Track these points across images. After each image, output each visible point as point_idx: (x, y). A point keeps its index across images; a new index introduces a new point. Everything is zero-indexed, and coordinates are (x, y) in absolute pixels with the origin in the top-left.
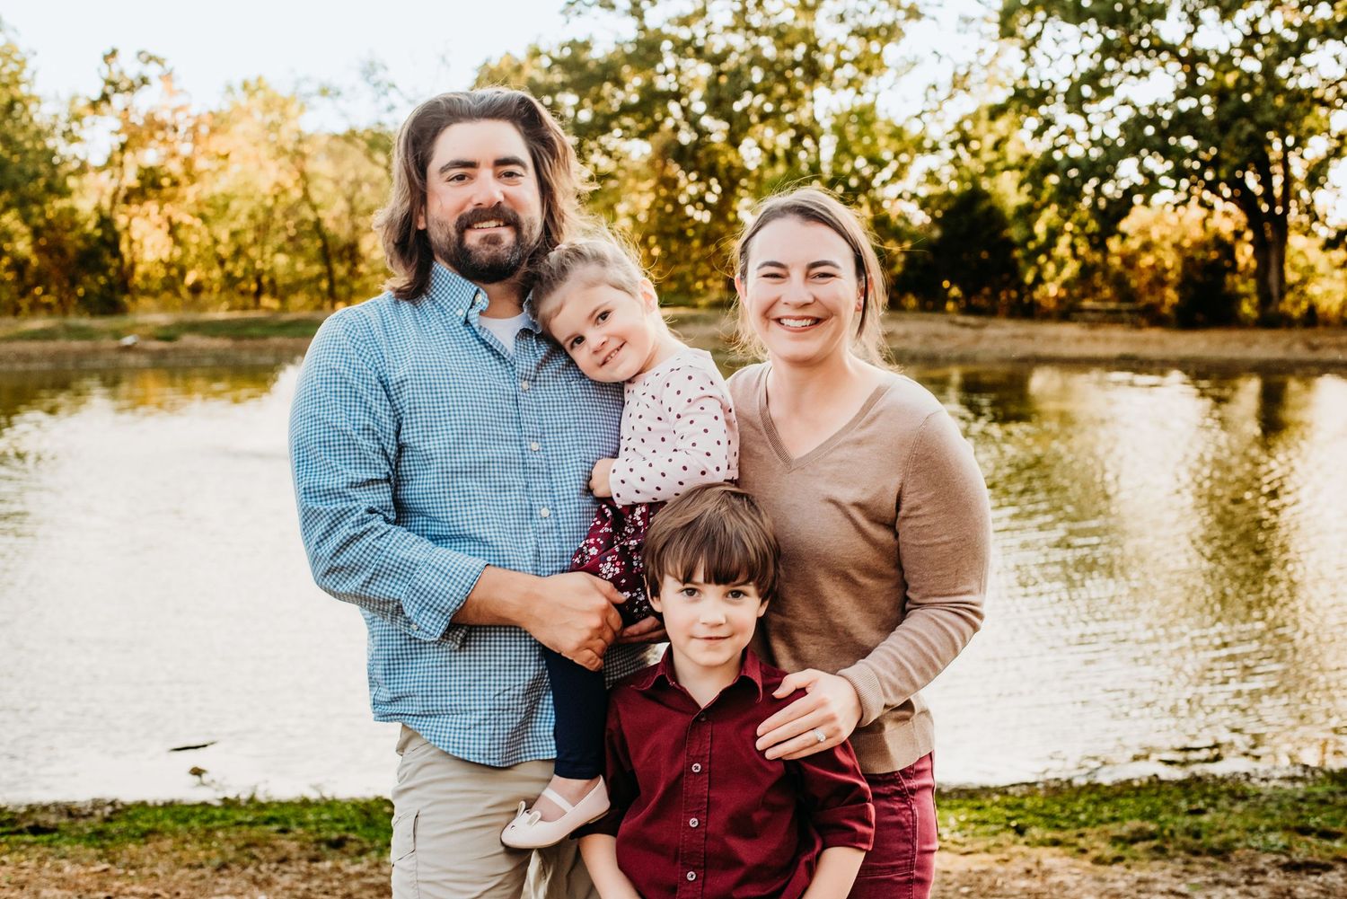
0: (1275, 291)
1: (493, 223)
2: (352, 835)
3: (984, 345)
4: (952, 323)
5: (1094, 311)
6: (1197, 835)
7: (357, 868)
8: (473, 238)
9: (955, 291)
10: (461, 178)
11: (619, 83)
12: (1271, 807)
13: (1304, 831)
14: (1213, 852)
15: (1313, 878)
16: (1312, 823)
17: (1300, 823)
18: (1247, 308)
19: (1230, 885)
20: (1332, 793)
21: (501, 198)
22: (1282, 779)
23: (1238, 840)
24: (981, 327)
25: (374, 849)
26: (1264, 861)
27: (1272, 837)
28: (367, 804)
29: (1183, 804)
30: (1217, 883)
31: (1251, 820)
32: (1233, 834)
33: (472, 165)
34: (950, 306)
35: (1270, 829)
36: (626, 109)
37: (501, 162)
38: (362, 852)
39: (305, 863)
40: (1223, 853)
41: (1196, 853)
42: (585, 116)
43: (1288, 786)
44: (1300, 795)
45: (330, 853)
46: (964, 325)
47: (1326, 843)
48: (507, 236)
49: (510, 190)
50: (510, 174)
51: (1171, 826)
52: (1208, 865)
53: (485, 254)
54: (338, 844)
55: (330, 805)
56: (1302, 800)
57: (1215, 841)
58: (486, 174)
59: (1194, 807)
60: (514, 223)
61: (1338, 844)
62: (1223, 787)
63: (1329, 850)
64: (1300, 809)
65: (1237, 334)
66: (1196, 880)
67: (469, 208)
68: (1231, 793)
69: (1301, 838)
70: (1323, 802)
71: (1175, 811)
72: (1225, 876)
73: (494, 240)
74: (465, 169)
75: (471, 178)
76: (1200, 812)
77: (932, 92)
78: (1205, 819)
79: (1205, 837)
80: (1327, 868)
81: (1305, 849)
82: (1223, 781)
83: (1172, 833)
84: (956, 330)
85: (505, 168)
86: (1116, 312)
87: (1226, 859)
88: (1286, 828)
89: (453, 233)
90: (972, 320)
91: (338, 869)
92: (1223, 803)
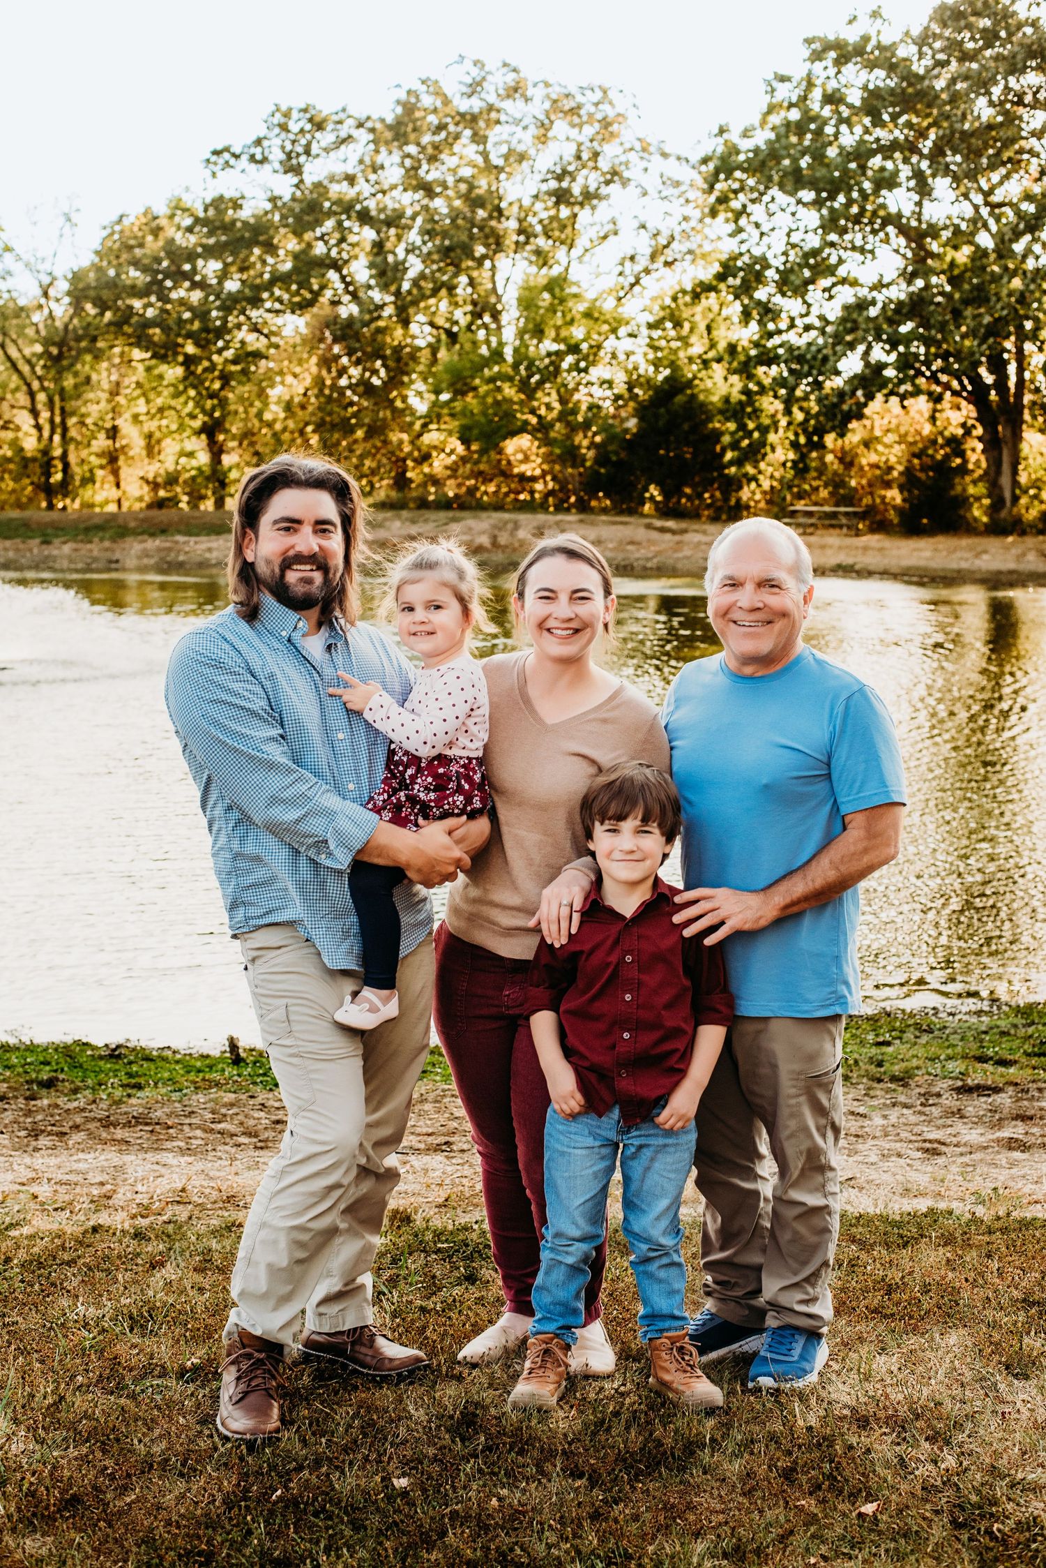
0: (1007, 495)
1: (308, 567)
2: (61, 1076)
3: (687, 552)
4: (649, 527)
5: (809, 514)
6: (880, 1064)
7: (76, 1104)
8: (292, 577)
9: (654, 491)
10: (287, 529)
11: (270, 248)
12: (955, 1039)
13: (982, 1059)
14: (894, 1079)
15: (983, 1099)
16: (990, 1052)
17: (978, 1053)
18: (978, 513)
19: (906, 1106)
20: (1015, 1026)
21: (317, 549)
22: (969, 1013)
23: (918, 1068)
24: (684, 531)
25: (87, 1087)
26: (941, 1086)
27: (951, 1065)
28: (66, 1047)
29: (871, 1037)
30: (894, 1105)
31: (933, 1050)
32: (915, 1062)
33: (299, 522)
34: (647, 507)
35: (949, 1058)
36: (279, 279)
37: (319, 522)
38: (75, 1091)
39: (21, 1100)
40: (902, 1080)
41: (880, 1081)
42: (232, 286)
43: (974, 1020)
44: (984, 1028)
45: (44, 1092)
46: (663, 530)
47: (1001, 1069)
48: (318, 577)
49: (324, 543)
50: (324, 531)
51: (856, 1056)
52: (888, 1091)
53: (300, 590)
54: (50, 1084)
55: (31, 1048)
56: (985, 1033)
57: (897, 1069)
58: (307, 529)
59: (881, 1039)
60: (324, 568)
61: (1012, 1070)
62: (911, 1022)
63: (1002, 1076)
64: (982, 1041)
65: (965, 542)
66: (875, 1102)
67: (291, 553)
68: (918, 1026)
69: (979, 1065)
70: (1003, 1034)
71: (862, 1043)
72: (902, 1099)
73: (309, 581)
74: (291, 525)
75: (296, 531)
76: (888, 1044)
77: (628, 264)
78: (890, 1049)
79: (887, 1065)
80: (997, 1090)
81: (980, 1075)
82: (912, 1015)
83: (856, 1062)
84: (655, 535)
85: (321, 527)
86: (834, 515)
87: (906, 1085)
88: (965, 1057)
89: (277, 570)
90: (671, 524)
91: (57, 1106)
92: (909, 1036)
